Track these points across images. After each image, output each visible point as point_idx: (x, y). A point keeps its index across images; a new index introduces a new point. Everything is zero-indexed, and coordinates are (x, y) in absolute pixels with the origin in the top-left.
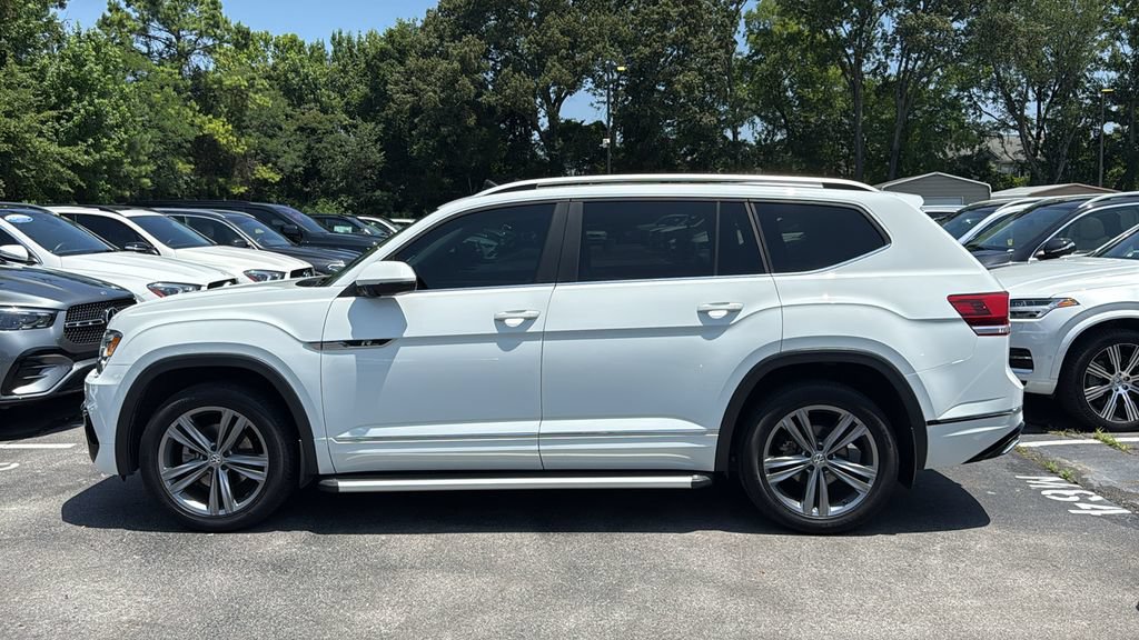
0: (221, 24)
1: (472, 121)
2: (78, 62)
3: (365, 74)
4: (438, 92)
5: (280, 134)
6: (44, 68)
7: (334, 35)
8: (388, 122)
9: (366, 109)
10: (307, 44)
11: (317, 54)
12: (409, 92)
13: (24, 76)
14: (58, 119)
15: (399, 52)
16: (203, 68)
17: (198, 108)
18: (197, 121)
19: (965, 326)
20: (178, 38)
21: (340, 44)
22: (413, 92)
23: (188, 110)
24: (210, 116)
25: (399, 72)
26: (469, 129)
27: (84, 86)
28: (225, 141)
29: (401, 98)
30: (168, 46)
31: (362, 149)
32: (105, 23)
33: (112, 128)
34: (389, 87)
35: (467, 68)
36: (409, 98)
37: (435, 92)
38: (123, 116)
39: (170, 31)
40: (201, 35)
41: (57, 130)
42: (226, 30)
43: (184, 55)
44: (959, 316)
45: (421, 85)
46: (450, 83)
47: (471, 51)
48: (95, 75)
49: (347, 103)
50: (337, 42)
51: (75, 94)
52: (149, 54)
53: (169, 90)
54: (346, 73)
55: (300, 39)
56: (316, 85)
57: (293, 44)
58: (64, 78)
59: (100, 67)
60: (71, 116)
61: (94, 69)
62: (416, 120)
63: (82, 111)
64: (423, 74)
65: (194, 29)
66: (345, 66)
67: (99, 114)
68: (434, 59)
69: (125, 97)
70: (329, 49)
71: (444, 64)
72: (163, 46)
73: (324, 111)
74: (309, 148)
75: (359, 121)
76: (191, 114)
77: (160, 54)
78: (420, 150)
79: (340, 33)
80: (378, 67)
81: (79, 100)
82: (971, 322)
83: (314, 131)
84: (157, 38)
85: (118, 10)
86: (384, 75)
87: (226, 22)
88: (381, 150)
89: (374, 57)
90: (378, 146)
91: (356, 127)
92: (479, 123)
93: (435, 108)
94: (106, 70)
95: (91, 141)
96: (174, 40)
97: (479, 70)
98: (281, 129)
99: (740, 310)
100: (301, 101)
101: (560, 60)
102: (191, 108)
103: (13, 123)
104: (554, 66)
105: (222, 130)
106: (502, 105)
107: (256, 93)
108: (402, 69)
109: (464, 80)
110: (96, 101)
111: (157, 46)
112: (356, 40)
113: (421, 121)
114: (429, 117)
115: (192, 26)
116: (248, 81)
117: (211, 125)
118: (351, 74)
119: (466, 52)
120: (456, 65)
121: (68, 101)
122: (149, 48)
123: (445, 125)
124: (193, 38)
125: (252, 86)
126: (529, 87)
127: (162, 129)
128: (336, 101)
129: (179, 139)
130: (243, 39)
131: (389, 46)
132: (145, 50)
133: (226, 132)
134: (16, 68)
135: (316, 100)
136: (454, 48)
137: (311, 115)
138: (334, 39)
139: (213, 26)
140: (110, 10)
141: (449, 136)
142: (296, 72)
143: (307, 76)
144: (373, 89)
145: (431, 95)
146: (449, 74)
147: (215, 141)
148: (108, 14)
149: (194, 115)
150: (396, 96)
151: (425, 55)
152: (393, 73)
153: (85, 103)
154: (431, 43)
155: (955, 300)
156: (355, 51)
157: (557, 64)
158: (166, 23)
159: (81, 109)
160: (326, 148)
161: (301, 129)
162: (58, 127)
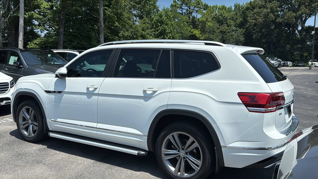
0: (200, 4)
1: (273, 27)
2: (161, 16)
3: (242, 15)
4: (263, 18)
5: (215, 33)
6: (153, 18)
7: (235, 4)
8: (247, 29)
9: (241, 25)
10: (227, 7)
11: (229, 10)
12: (254, 19)
13: (148, 20)
14: (155, 31)
15: (253, 7)
16: (195, 16)
17: (192, 27)
18: (192, 31)
19: (244, 107)
20: (190, 8)
21: (236, 7)
22: (255, 19)
23: (190, 28)
24: (195, 29)
25: (252, 14)
26: (272, 30)
27: (162, 22)
28: (198, 36)
29: (251, 21)
30: (187, 11)
31: (238, 37)
32: (172, 6)
33: (168, 33)
34: (248, 18)
35: (272, 11)
36: (254, 21)
37: (261, 19)
38: (171, 30)
39: (188, 7)
40: (195, 7)
41: (155, 34)
42: (202, 5)
43: (191, 13)
44: (241, 102)
45: (257, 17)
46: (266, 16)
47: (274, 6)
48: (164, 20)
49: (236, 24)
50: (236, 6)
51: (160, 24)
52: (182, 13)
53: (185, 23)
54: (237, 15)
55: (226, 6)
56: (227, 19)
57: (223, 8)
58: (158, 21)
59: (166, 18)
60: (158, 30)
61: (164, 17)
62: (255, 28)
63: (161, 29)
64: (258, 14)
65: (193, 6)
66: (236, 13)
67: (165, 30)
68: (262, 9)
69: (172, 25)
70: (233, 8)
71: (265, 10)
72: (186, 11)
73: (228, 26)
74: (223, 37)
75: (238, 29)
76: (190, 29)
77: (185, 13)
78: (256, 37)
79: (237, 4)
80: (246, 13)
81: (161, 26)
82: (247, 106)
83: (224, 32)
84: (184, 9)
85: (175, 2)
86: (247, 15)
87: (202, 3)
88: (244, 37)
89: (245, 10)
90: (243, 36)
91: (237, 30)
92: (275, 28)
93: (261, 24)
94: (167, 18)
95: (162, 37)
96: (189, 9)
97: (277, 11)
98: (215, 32)
99: (156, 91)
100: (222, 23)
101: (306, 7)
102: (191, 27)
103: (143, 32)
104: (303, 8)
105: (198, 33)
106: (284, 22)
107: (208, 22)
108: (253, 13)
109: (271, 15)
110: (164, 26)
111: (184, 11)
112: (241, 5)
113: (256, 28)
114: (259, 26)
115: (192, 5)
116: (206, 19)
117: (195, 32)
118: (238, 15)
119: (272, 6)
120: (269, 10)
121: (157, 27)
122: (182, 12)
123: (264, 29)
124: (193, 8)
125: (207, 20)
126: (293, 16)
127: (181, 33)
128: (232, 23)
129: (186, 36)
130: (206, 7)
131: (250, 6)
132: (181, 12)
133: (199, 33)
134: (146, 19)
135: (226, 23)
136: (269, 5)
137: (224, 27)
138: (235, 5)
139: (198, 4)
140: (174, 2)
141: (265, 32)
142: (222, 16)
143: (224, 16)
144: (244, 19)
145: (260, 20)
146: (266, 13)
147: (196, 36)
148: (173, 3)
149: (191, 29)
150: (249, 21)
151: (260, 8)
152: (250, 14)
153: (162, 27)
154: (262, 4)
155: (240, 95)
156: (240, 8)
157: (304, 8)
158: (186, 4)
159: (160, 28)
160: (227, 37)
161: (221, 32)
162: (155, 33)
